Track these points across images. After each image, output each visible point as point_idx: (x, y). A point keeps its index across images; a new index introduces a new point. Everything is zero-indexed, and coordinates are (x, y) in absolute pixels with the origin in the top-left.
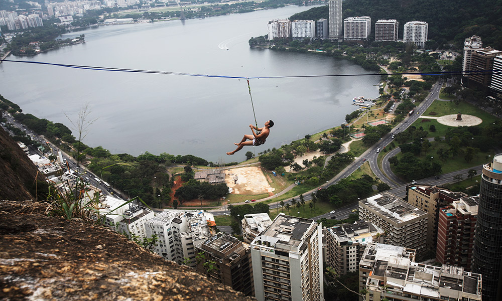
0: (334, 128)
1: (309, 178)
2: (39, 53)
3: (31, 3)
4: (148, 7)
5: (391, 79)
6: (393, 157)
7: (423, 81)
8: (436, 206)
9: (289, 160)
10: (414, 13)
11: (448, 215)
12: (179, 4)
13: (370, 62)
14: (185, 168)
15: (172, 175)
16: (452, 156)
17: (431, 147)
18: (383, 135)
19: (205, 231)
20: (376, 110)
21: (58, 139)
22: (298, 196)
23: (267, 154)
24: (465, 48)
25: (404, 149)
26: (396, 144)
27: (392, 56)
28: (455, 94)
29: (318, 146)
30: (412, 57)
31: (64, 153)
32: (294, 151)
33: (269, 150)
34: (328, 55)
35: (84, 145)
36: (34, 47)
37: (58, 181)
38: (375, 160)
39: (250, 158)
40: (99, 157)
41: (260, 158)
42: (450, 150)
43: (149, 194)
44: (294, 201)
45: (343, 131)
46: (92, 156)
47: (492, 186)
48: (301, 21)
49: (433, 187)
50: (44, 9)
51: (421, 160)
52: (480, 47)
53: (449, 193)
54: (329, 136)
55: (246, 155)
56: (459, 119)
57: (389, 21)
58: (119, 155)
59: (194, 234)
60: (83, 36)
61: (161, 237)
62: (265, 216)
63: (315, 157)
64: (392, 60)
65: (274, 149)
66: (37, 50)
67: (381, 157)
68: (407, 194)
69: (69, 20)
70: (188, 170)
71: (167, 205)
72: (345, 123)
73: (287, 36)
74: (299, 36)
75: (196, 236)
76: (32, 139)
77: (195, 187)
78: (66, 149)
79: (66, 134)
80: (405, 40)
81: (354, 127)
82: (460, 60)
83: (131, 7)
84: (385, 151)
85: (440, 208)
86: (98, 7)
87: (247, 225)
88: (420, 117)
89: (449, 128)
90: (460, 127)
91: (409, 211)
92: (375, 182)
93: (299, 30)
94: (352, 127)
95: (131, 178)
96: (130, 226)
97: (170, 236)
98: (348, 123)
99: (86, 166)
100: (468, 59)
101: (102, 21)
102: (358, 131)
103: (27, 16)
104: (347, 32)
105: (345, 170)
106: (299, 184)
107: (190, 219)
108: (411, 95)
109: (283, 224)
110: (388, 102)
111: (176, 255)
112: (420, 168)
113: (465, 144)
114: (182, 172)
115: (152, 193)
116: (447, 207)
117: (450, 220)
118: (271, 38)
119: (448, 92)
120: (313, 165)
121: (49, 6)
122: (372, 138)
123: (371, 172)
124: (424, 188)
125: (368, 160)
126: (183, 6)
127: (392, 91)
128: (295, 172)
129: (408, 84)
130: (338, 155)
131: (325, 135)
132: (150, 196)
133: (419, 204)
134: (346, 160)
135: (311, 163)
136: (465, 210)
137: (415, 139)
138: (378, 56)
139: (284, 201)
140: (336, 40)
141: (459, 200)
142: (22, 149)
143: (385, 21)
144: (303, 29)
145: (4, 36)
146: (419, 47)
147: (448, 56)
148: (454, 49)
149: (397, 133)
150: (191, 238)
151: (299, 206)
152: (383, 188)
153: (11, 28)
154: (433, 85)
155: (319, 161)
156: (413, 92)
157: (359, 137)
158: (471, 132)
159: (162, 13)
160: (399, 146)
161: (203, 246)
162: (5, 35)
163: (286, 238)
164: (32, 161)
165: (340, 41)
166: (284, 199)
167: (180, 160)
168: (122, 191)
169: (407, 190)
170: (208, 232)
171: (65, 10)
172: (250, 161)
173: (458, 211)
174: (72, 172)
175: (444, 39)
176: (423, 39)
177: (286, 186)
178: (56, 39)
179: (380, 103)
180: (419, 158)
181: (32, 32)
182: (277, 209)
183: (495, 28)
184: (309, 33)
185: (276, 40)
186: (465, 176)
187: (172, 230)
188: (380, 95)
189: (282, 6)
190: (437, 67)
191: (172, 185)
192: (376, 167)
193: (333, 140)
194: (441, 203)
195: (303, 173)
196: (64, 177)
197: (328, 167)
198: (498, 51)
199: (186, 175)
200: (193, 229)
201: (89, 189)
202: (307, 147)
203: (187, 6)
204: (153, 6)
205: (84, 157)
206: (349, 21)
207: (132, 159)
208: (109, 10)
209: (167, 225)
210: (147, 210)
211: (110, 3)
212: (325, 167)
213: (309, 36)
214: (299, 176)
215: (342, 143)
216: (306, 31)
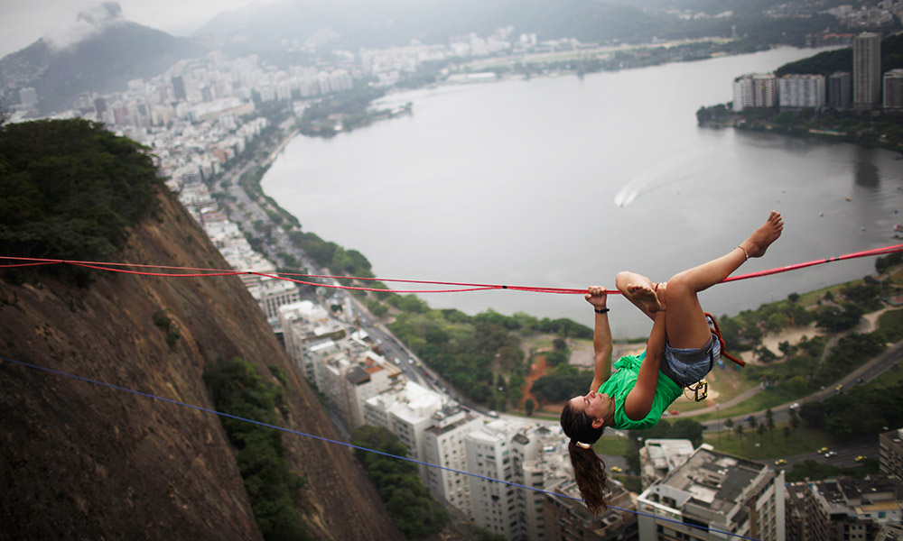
0: (848, 283)
1: (788, 377)
2: (341, 132)
3: (339, 53)
4: (522, 53)
9: (751, 340)
12: (578, 48)
14: (555, 342)
15: (531, 353)
21: (348, 276)
22: (763, 412)
29: (814, 316)
31: (355, 300)
32: (763, 322)
34: (849, 140)
36: (334, 122)
37: (334, 348)
40: (410, 311)
43: (484, 384)
44: (752, 421)
45: (866, 290)
46: (400, 309)
48: (797, 76)
50: (358, 62)
54: (838, 298)
58: (443, 311)
59: (547, 468)
60: (411, 103)
61: (492, 465)
62: (685, 447)
63: (805, 338)
65: (724, 318)
69: (392, 78)
70: (560, 345)
71: (515, 405)
73: (769, 103)
74: (793, 103)
75: (550, 471)
77: (568, 379)
78: (360, 295)
79: (361, 268)
81: (892, 283)
83: (494, 55)
86: (440, 56)
87: (649, 460)
93: (793, 93)
94: (888, 282)
95: (457, 354)
96: (440, 438)
97: (507, 466)
98: (881, 273)
99: (387, 326)
101: (444, 78)
102: (898, 290)
104: (890, 95)
105: (866, 367)
106: (768, 389)
107: (544, 438)
109: (705, 466)
111: (516, 502)
114: (549, 348)
115: (491, 383)
118: (738, 107)
120: (799, 353)
121: (365, 56)
126: (583, 52)
128: (761, 364)
130: (854, 337)
131: (829, 296)
132: (485, 388)
134: (868, 348)
135: (795, 348)
139: (734, 419)
140: (867, 112)
144: (802, 91)
145: (292, 106)
150: (540, 474)
151: (762, 430)
153: (305, 93)
155: (811, 347)
157: (899, 303)
159: (545, 63)
161: (557, 491)
162: (295, 104)
163: (707, 496)
165: (876, 113)
166: (734, 415)
167: (549, 327)
168: (441, 373)
174: (363, 334)
177: (741, 391)
178: (368, 109)
181: (334, 99)
182: (719, 433)
184: (812, 98)
185: (747, 112)
187: (512, 455)
189: (766, 49)
191: (529, 372)
193: (846, 306)
195: (776, 367)
196: (344, 343)
197: (830, 359)
199: (555, 354)
200: (546, 458)
201: (380, 368)
202: (790, 316)
203: (591, 51)
204: (531, 51)
205: (385, 310)
206: (895, 76)
207: (464, 319)
208: (457, 60)
209: (503, 444)
210: (473, 413)
211: (460, 49)
212: (823, 359)
213: (812, 104)
214: (769, 372)
215: (864, 313)
216: (807, 95)
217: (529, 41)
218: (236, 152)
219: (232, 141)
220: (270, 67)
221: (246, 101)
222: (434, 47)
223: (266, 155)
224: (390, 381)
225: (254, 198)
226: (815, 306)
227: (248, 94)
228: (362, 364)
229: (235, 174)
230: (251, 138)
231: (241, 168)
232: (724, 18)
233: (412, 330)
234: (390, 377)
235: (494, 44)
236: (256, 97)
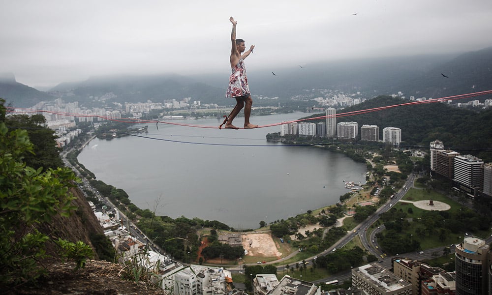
0: (330, 206)
2: (115, 137)
3: (116, 103)
4: (195, 108)
5: (375, 170)
6: (379, 233)
7: (400, 172)
8: (418, 279)
9: (294, 230)
10: (390, 121)
11: (430, 288)
12: (217, 107)
13: (358, 155)
14: (211, 231)
15: (201, 236)
16: (428, 235)
17: (410, 227)
18: (370, 214)
19: (223, 287)
20: (364, 193)
21: (118, 201)
22: (301, 261)
23: (277, 224)
24: (431, 149)
25: (388, 227)
26: (381, 221)
27: (375, 152)
28: (426, 184)
29: (318, 220)
30: (390, 154)
31: (120, 212)
32: (298, 223)
33: (278, 221)
34: (325, 149)
35: (136, 207)
36: (112, 133)
37: (113, 234)
38: (364, 234)
39: (263, 227)
40: (146, 217)
41: (271, 227)
42: (427, 229)
43: (180, 250)
44: (297, 265)
45: (338, 209)
46: (141, 216)
47: (465, 264)
48: (305, 123)
49: (414, 261)
50: (124, 108)
51: (402, 236)
52: (442, 149)
53: (429, 267)
54: (327, 212)
55: (260, 224)
56: (431, 204)
57: (372, 126)
58: (161, 217)
59: (213, 288)
60: (147, 126)
61: (187, 288)
62: (273, 277)
63: (315, 229)
64: (375, 155)
65: (282, 220)
66: (114, 135)
67: (369, 232)
68: (393, 266)
69: (139, 115)
70: (213, 233)
71: (194, 261)
72: (339, 202)
73: (295, 133)
74: (304, 134)
75: (215, 290)
76: (99, 200)
77: (218, 248)
78: (122, 209)
79: (124, 197)
80: (384, 141)
81: (347, 206)
82: (428, 158)
83: (182, 108)
84: (372, 227)
85: (422, 281)
86: (160, 107)
87: (258, 284)
88: (400, 201)
89: (424, 211)
90: (433, 211)
91: (396, 282)
92: (365, 253)
93: (304, 129)
94: (345, 206)
95: (169, 236)
96: (163, 276)
97: (194, 288)
98: (342, 202)
99: (135, 224)
100: (434, 157)
101: (162, 117)
102: (350, 209)
103: (112, 112)
104: (340, 132)
105: (340, 241)
106: (302, 251)
107: (212, 275)
108: (391, 182)
109: (288, 285)
110: (373, 187)
112: (402, 244)
113: (438, 225)
114: (209, 234)
115: (183, 250)
116: (428, 280)
117: (431, 292)
118: (283, 134)
119: (421, 182)
120: (314, 235)
121: (127, 106)
122: (361, 216)
123: (361, 245)
124: (407, 262)
125: (359, 234)
127: (376, 179)
128: (298, 240)
129: (389, 174)
130: (334, 228)
131: (323, 211)
132: (181, 253)
133: (404, 276)
134: (340, 233)
135: (312, 233)
136: (444, 284)
137: (396, 219)
138: (364, 151)
139: (289, 265)
140: (332, 138)
141: (438, 274)
142: (91, 207)
143: (369, 126)
144: (307, 129)
145: (94, 125)
146: (396, 147)
147: (418, 154)
148: (422, 149)
149: (381, 213)
150: (211, 292)
151: (301, 270)
152: (371, 259)
153: (99, 119)
154: (408, 176)
155: (318, 233)
156: (393, 180)
157: (351, 214)
158: (442, 215)
159: (204, 113)
160: (384, 224)
162: (95, 124)
164: (96, 217)
165: (335, 139)
166: (289, 263)
167: (208, 224)
168: (160, 246)
169: (393, 262)
170: (226, 287)
171: (138, 108)
172: (263, 229)
173: (438, 285)
174: (124, 228)
175: (414, 142)
176: (398, 141)
177: (291, 252)
178: (128, 128)
179: (367, 188)
180: (400, 235)
181: (113, 123)
182: (284, 271)
183: (452, 136)
184: (311, 132)
185: (286, 136)
186: (441, 253)
187: (197, 283)
188: (367, 182)
189: (292, 112)
190: (410, 162)
191: (200, 244)
192: (365, 240)
193: (330, 216)
194: (423, 276)
195: (305, 241)
196: (117, 232)
197: (326, 238)
198: (456, 153)
199: (211, 236)
200: (213, 284)
201: (135, 243)
202: (309, 220)
203: (223, 109)
204: (198, 108)
205: (135, 216)
206: (341, 125)
207: (171, 221)
208: (167, 110)
209: (193, 278)
210: (178, 264)
211: (168, 105)
212: (323, 237)
213: (311, 134)
214: (302, 244)
215: (337, 218)
216: (309, 131)
217: (197, 104)
218: (66, 144)
219: (64, 138)
220: (84, 108)
221: (72, 121)
222: (157, 104)
223: (80, 145)
224: (139, 249)
225: (73, 165)
226: (318, 216)
227: (73, 118)
228: (126, 241)
229: (64, 153)
230: (73, 138)
231: (67, 151)
232: (275, 99)
233: (147, 226)
234: (139, 247)
235: (183, 104)
236: (77, 120)
